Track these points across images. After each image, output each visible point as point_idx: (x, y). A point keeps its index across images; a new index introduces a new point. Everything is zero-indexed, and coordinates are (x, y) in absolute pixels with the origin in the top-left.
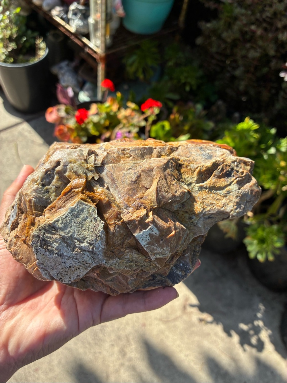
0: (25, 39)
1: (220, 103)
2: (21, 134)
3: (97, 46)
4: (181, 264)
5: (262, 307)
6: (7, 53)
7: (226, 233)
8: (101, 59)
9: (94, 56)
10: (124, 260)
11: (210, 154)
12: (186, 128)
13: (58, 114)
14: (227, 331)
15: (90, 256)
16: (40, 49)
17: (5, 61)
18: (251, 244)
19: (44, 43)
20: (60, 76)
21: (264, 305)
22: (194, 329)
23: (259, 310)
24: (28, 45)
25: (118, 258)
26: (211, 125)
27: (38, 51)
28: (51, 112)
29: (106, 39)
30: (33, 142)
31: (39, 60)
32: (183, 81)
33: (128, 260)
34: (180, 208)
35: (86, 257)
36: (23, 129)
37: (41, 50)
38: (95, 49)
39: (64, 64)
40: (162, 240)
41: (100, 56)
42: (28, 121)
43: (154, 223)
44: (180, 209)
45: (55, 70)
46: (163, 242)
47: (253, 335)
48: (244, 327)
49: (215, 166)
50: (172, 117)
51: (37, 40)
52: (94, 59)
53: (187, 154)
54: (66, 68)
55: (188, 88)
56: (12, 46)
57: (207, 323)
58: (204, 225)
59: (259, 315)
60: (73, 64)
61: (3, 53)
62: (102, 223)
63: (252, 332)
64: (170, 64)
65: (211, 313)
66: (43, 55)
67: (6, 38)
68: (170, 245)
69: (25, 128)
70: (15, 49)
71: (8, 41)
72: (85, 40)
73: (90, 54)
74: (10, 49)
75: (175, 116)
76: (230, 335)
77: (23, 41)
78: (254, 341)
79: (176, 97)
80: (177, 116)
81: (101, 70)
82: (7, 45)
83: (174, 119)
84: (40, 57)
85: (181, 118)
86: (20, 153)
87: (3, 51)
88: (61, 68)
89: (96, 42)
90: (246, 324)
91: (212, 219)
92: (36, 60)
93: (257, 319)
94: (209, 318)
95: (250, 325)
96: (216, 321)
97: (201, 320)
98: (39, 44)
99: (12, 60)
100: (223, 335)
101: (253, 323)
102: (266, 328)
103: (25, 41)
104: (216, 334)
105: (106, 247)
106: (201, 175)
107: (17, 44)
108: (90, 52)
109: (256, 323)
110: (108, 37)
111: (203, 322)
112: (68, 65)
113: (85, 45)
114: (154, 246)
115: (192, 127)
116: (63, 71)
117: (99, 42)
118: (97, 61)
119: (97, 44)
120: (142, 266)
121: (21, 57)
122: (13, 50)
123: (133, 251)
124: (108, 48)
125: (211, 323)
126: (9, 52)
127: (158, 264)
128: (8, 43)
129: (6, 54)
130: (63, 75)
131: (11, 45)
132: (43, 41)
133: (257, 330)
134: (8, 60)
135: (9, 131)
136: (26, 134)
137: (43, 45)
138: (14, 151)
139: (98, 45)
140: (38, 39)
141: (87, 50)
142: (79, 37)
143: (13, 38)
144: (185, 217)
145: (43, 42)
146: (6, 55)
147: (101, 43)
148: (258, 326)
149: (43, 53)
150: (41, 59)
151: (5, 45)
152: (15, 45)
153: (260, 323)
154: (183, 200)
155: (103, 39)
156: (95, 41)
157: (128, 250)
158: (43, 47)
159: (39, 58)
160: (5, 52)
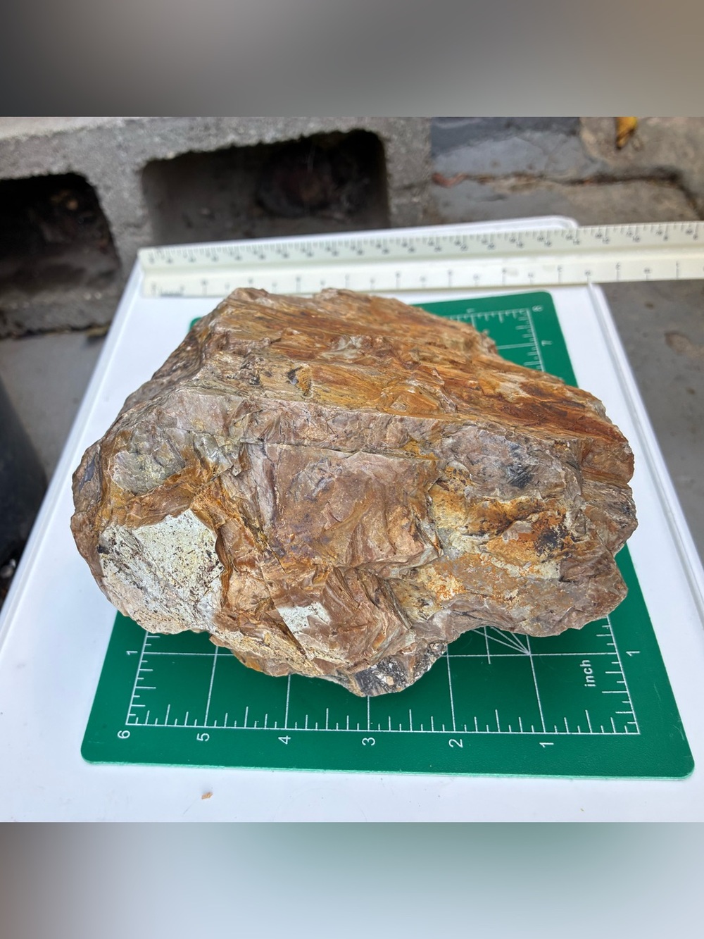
4: (391, 665)
10: (253, 638)
11: (530, 471)
15: (189, 611)
25: (241, 632)
33: (260, 640)
34: (404, 576)
35: (182, 610)
40: (334, 633)
43: (324, 601)
44: (403, 578)
46: (336, 638)
49: (523, 509)
53: (474, 451)
58: (449, 624)
62: (220, 568)
68: (348, 647)
91: (472, 619)
105: (220, 609)
106: (482, 519)
114: (315, 637)
120: (287, 659)
123: (274, 629)
127: (320, 667)
144: (410, 596)
154: (415, 563)
157: (264, 624)
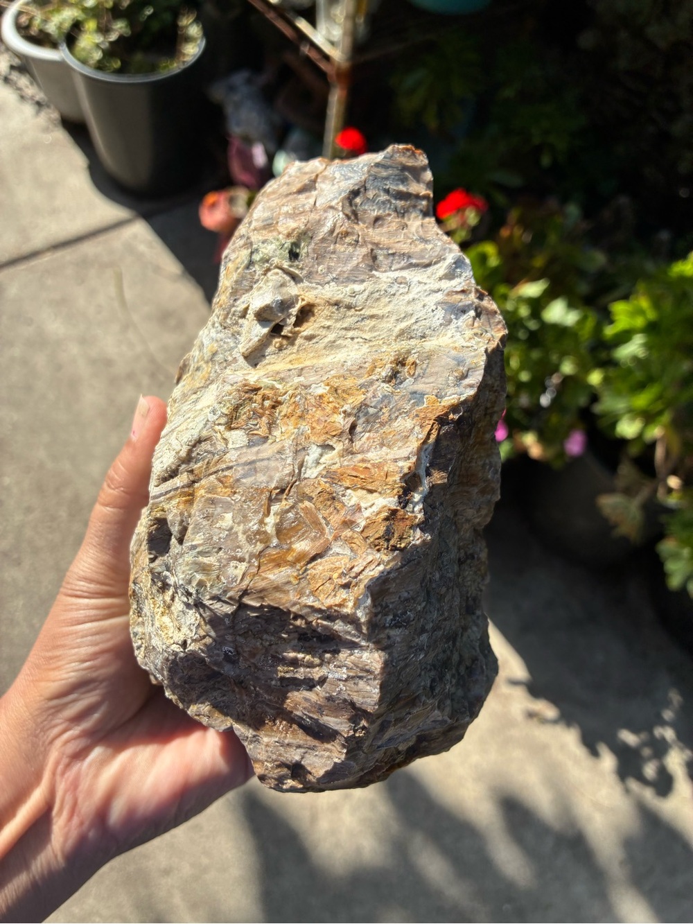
0: (149, 11)
1: (623, 200)
2: (130, 248)
3: (332, 43)
5: (675, 697)
6: (106, 46)
7: (615, 526)
8: (340, 74)
9: (323, 66)
12: (539, 262)
13: (230, 210)
14: (590, 744)
16: (188, 39)
17: (100, 66)
18: (676, 556)
19: (198, 26)
20: (229, 110)
21: (682, 694)
22: (515, 732)
23: (667, 704)
24: (155, 26)
26: (598, 259)
27: (183, 44)
28: (213, 206)
29: (355, 26)
30: (157, 269)
31: (182, 67)
32: (537, 140)
36: (135, 236)
37: (190, 43)
38: (327, 49)
39: (239, 78)
41: (339, 69)
42: (147, 216)
45: (217, 92)
47: (649, 759)
48: (629, 738)
50: (505, 233)
51: (181, 16)
52: (322, 75)
54: (244, 90)
55: (546, 161)
56: (120, 28)
57: (544, 721)
59: (668, 715)
60: (263, 79)
61: (98, 46)
63: (647, 752)
64: (508, 93)
65: (554, 700)
66: (194, 55)
67: (107, 9)
69: (140, 234)
70: (125, 35)
71: (110, 14)
72: (303, 25)
73: (313, 59)
74: (113, 37)
75: (513, 232)
76: (594, 753)
77: (146, 17)
78: (650, 770)
79: (514, 180)
80: (518, 232)
81: (336, 101)
82: (106, 26)
83: (511, 238)
84: (185, 60)
85: (527, 238)
86: (128, 294)
87: (97, 41)
88: (232, 89)
89: (329, 31)
90: (635, 731)
92: (176, 67)
93: (663, 723)
94: (550, 712)
95: (644, 736)
96: (566, 718)
97: (531, 715)
98: (187, 27)
99: (117, 64)
100: (578, 751)
101: (651, 732)
102: (681, 744)
103: (150, 17)
104: (563, 747)
107: (132, 24)
108: (313, 55)
109: (659, 732)
110: (361, 20)
111: (535, 719)
112: (249, 82)
113: (303, 37)
115: (552, 261)
116: (236, 97)
117: (337, 33)
118: (329, 79)
119: (334, 36)
121: (139, 57)
122: (121, 38)
124: (358, 48)
125: (555, 722)
126: (111, 43)
128: (109, 21)
129: (103, 47)
130: (238, 106)
131: (117, 25)
132: (197, 21)
133: (660, 749)
134: (108, 65)
135: (102, 238)
136: (142, 248)
137: (194, 30)
138: (112, 290)
139: (335, 39)
140: (184, 15)
141: (305, 49)
142: (290, 15)
143: (121, 8)
145: (197, 23)
146: (104, 51)
147: (345, 34)
148: (663, 739)
149: (192, 51)
150: (186, 65)
151: (100, 26)
152: (126, 27)
153: (669, 734)
155: (349, 25)
156: (327, 28)
158: (196, 36)
159: (184, 62)
160: (103, 42)
